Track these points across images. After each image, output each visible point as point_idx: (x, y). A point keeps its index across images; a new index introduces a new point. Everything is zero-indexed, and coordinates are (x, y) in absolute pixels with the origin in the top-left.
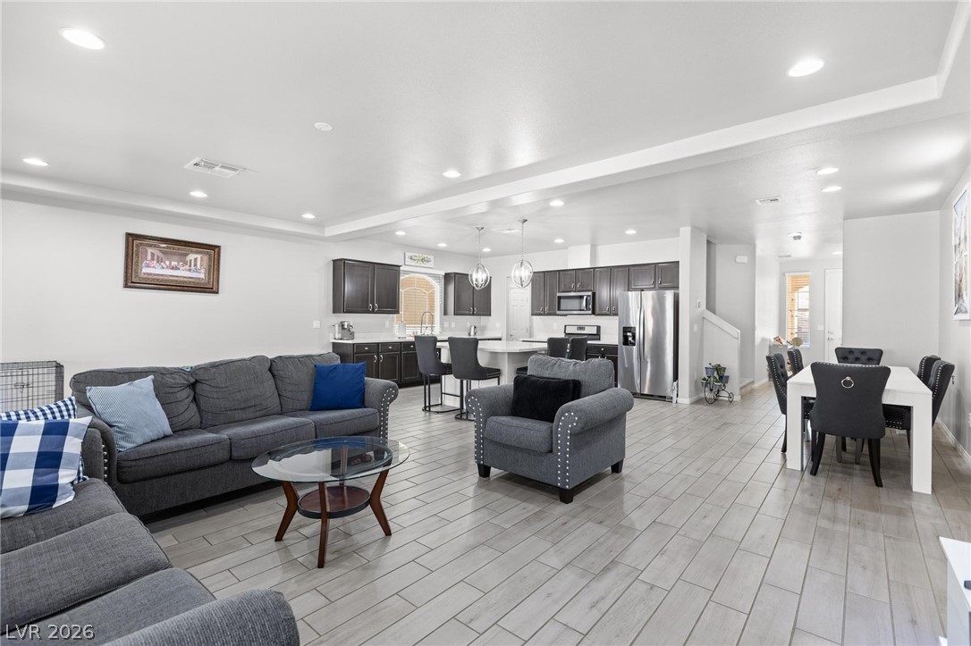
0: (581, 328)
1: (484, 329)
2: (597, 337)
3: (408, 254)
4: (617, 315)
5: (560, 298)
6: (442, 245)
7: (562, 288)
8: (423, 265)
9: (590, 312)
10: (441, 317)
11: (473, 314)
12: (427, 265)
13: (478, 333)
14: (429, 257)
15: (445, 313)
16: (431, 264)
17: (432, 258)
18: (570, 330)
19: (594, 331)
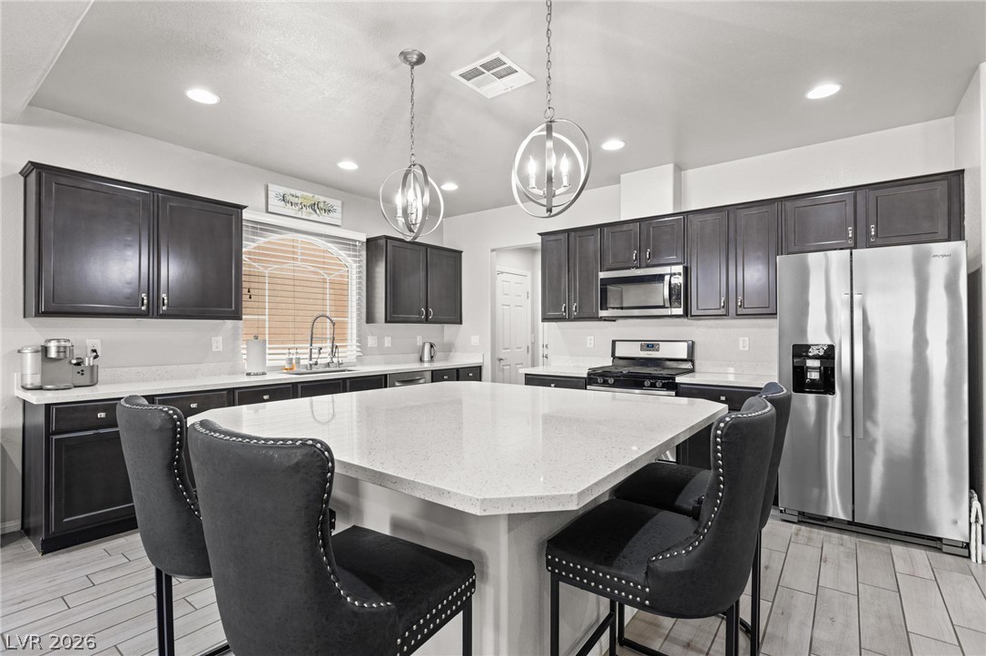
0: (650, 346)
1: (449, 348)
2: (688, 366)
3: (275, 190)
4: (774, 315)
5: (605, 282)
6: (348, 165)
7: (610, 261)
8: (314, 217)
9: (680, 311)
10: (359, 325)
11: (427, 321)
12: (325, 218)
13: (438, 355)
14: (331, 201)
15: (370, 318)
16: (336, 217)
17: (337, 204)
18: (623, 350)
19: (681, 351)
